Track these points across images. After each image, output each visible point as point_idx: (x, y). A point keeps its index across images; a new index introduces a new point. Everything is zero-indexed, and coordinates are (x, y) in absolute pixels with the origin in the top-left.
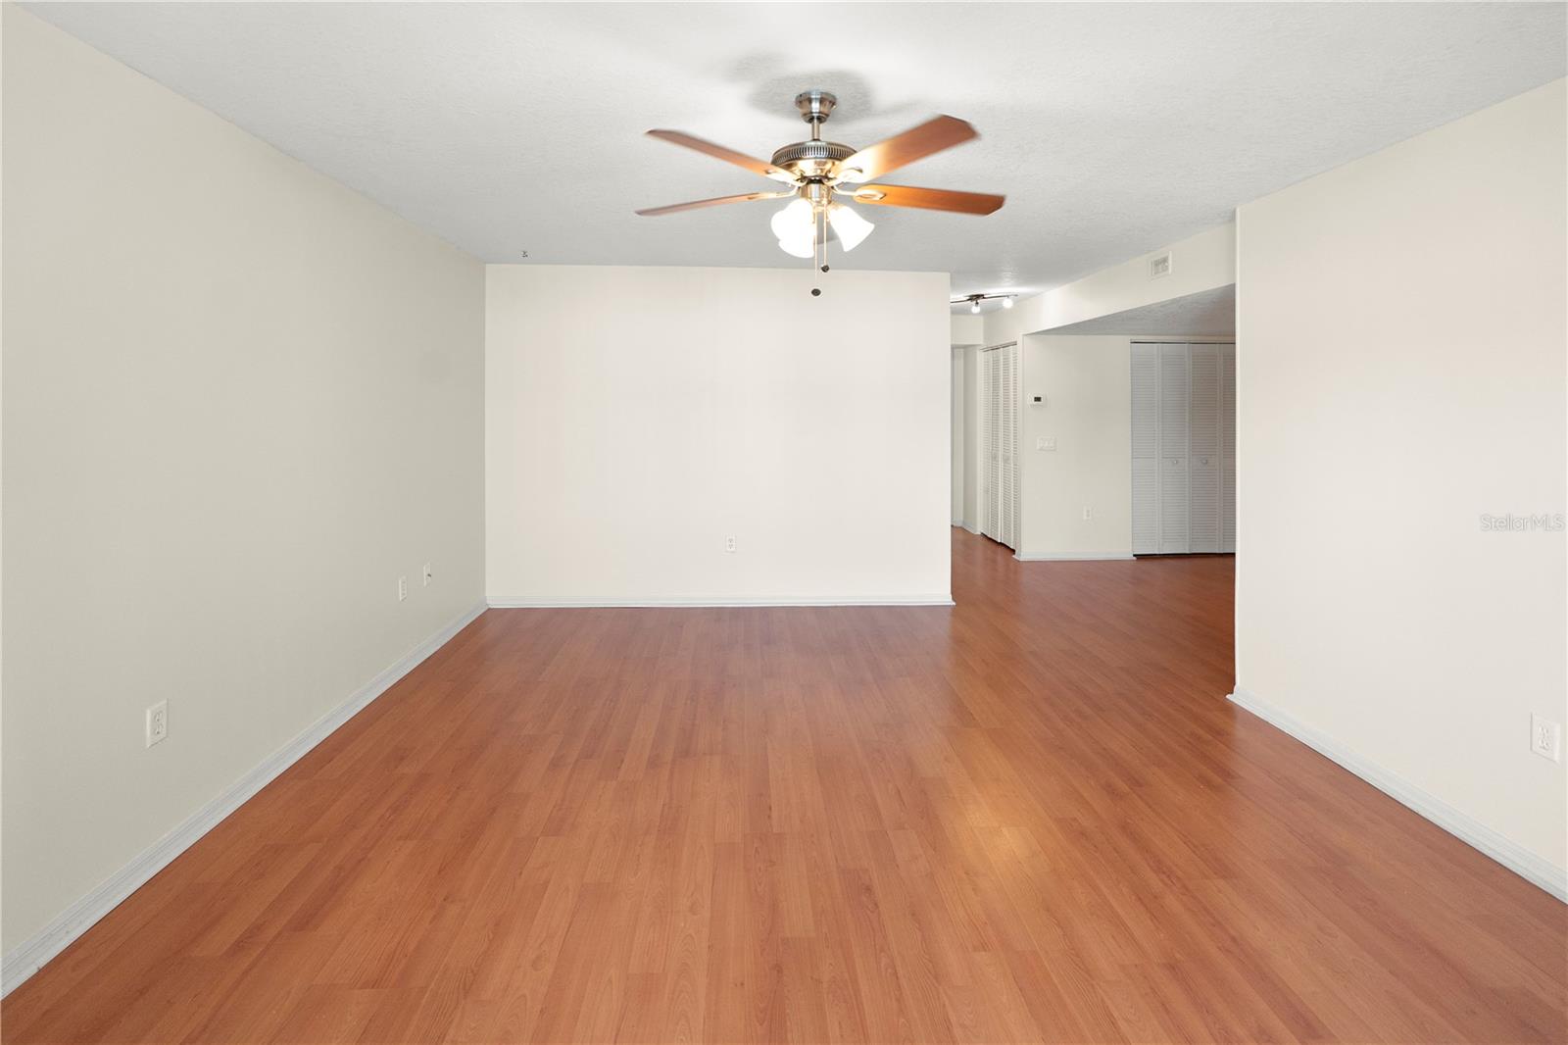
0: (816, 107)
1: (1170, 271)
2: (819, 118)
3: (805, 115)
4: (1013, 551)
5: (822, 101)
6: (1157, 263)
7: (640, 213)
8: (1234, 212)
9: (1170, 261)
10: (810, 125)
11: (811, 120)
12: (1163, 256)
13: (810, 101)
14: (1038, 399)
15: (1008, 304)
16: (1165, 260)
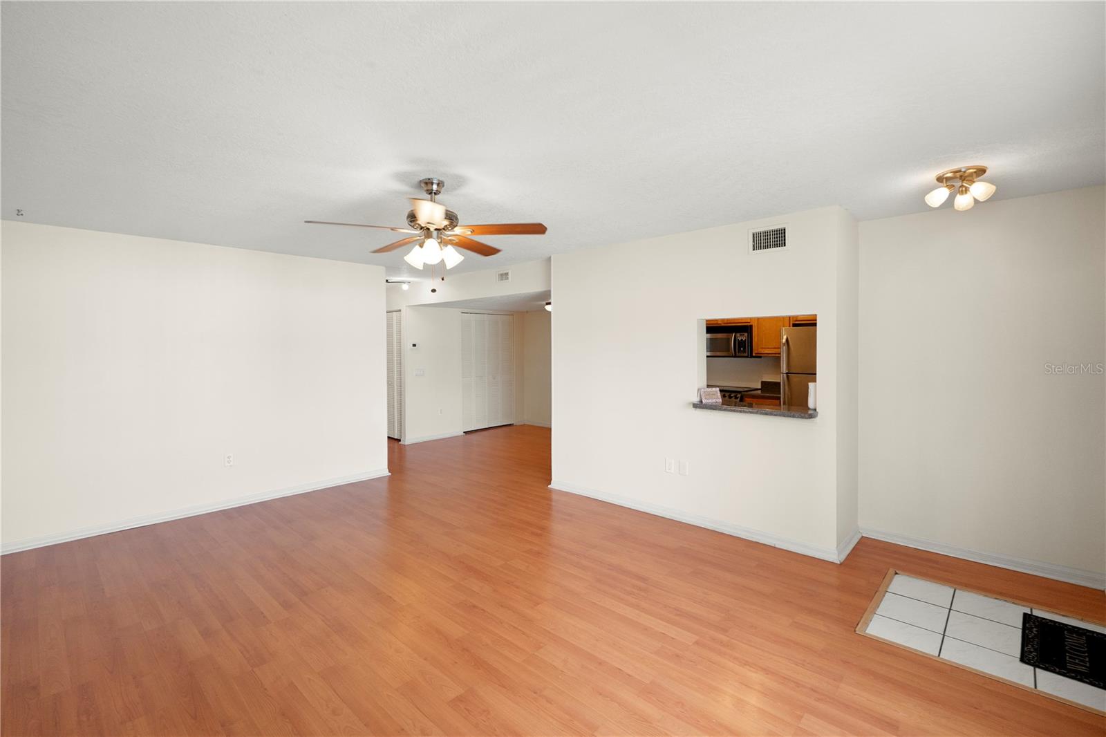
0: (435, 187)
1: (510, 279)
2: (435, 194)
3: (427, 190)
4: (400, 440)
5: (438, 185)
6: (502, 275)
7: (306, 222)
8: (550, 257)
9: (510, 274)
10: (429, 196)
11: (431, 193)
12: (506, 272)
13: (432, 183)
14: (414, 345)
15: (405, 287)
16: (507, 274)
